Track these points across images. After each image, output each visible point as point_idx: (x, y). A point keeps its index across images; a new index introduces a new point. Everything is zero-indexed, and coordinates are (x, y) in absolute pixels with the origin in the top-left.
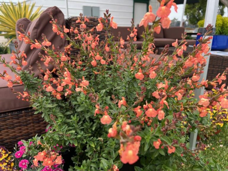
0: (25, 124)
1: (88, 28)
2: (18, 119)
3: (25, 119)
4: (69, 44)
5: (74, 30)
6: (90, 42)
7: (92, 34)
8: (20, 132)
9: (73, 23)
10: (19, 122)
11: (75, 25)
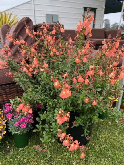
0: (9, 93)
1: (49, 31)
2: (5, 90)
3: (9, 90)
4: (36, 42)
5: (39, 33)
6: (50, 41)
7: (51, 36)
8: (6, 98)
9: (39, 28)
10: (5, 92)
11: (40, 29)
